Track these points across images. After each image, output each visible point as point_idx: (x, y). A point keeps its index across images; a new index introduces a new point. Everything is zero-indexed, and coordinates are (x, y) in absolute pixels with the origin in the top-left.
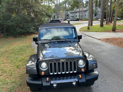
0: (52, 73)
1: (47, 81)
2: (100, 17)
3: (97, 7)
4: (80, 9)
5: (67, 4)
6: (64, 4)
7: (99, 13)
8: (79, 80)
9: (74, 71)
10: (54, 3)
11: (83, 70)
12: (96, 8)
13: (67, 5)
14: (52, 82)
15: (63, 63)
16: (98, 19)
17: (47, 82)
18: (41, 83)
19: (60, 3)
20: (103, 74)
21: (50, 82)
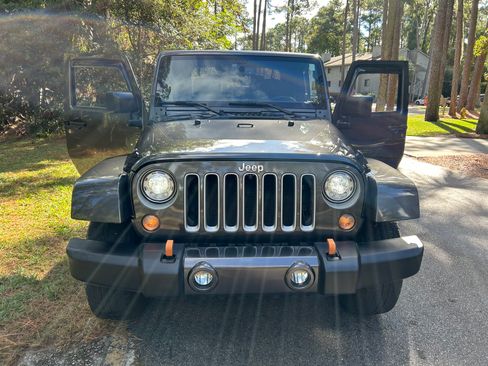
0: (195, 224)
1: (164, 257)
2: (426, 92)
3: (414, 52)
4: (343, 58)
5: (293, 35)
6: (284, 38)
7: (422, 76)
8: (325, 259)
9: (304, 224)
10: (245, 31)
11: (347, 223)
12: (409, 56)
13: (293, 41)
14: (189, 262)
15: (250, 181)
16: (415, 99)
17: (164, 260)
18: (136, 264)
19: (267, 31)
20: (438, 278)
21: (178, 261)
